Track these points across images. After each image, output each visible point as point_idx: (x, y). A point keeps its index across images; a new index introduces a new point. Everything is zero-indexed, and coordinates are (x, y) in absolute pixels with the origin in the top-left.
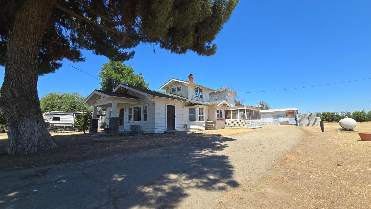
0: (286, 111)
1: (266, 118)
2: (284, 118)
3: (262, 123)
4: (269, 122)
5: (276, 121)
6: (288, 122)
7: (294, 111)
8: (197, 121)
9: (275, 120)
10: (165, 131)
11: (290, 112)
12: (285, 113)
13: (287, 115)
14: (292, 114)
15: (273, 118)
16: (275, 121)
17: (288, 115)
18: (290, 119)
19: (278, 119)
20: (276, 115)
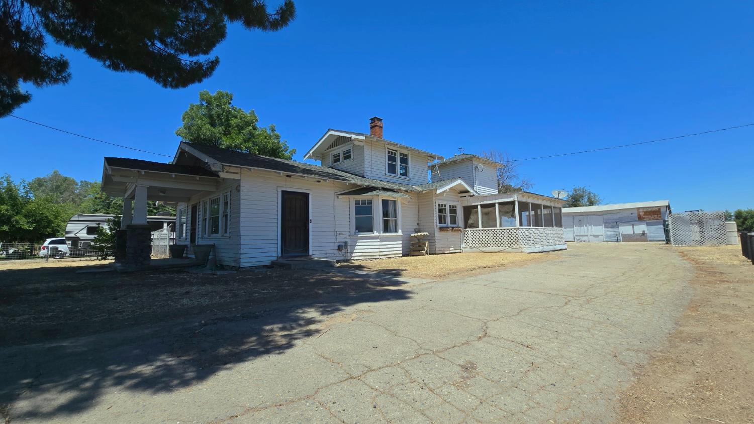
0: (639, 208)
1: (586, 226)
2: (633, 225)
3: (578, 238)
4: (595, 236)
5: (611, 232)
6: (644, 234)
7: (660, 209)
8: (376, 234)
9: (611, 229)
10: (275, 259)
11: (650, 210)
12: (636, 212)
13: (640, 219)
14: (656, 216)
15: (606, 227)
16: (609, 233)
17: (644, 218)
18: (648, 227)
19: (618, 228)
20: (614, 219)
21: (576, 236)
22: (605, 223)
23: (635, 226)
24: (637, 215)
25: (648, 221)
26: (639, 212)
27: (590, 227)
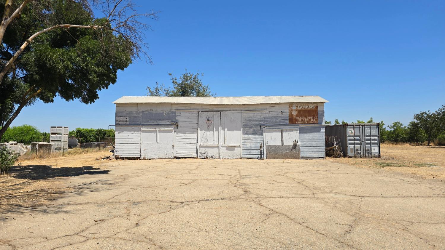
0: (291, 104)
1: (217, 130)
2: (282, 132)
3: (202, 150)
4: (230, 148)
5: (252, 141)
6: (295, 146)
7: (317, 107)
9: (252, 137)
11: (305, 107)
12: (286, 109)
13: (292, 121)
14: (312, 118)
15: (246, 133)
16: (249, 144)
17: (296, 120)
18: (302, 135)
19: (262, 135)
20: (256, 120)
21: (201, 147)
22: (245, 126)
23: (284, 133)
24: (288, 115)
25: (301, 126)
26: (292, 110)
27: (222, 132)
